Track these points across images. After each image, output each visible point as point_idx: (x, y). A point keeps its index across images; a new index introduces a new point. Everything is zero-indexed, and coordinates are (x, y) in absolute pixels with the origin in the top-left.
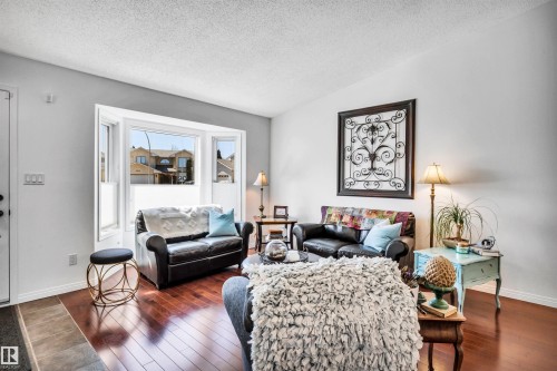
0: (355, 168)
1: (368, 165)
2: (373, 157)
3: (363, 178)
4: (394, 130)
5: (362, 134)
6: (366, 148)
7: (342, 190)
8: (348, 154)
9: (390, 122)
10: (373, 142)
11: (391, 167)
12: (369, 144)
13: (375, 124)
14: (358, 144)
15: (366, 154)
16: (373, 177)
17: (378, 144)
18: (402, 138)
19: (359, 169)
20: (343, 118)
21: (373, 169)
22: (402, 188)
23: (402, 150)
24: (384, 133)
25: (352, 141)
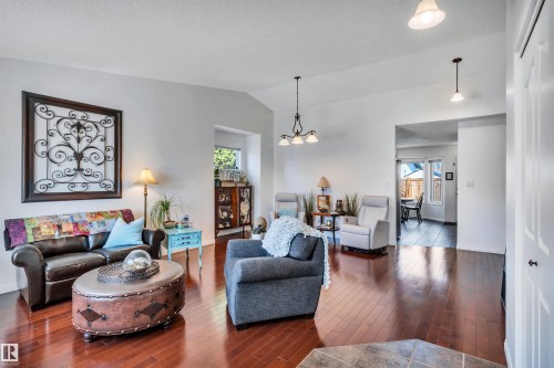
0: (54, 167)
1: (74, 165)
2: (79, 157)
3: (67, 179)
4: (102, 133)
5: (64, 130)
6: (69, 146)
7: (30, 194)
8: (40, 149)
9: (99, 125)
10: (79, 140)
11: (101, 168)
12: (73, 142)
13: (82, 122)
14: (56, 140)
15: (70, 153)
16: (79, 179)
17: (84, 143)
18: (111, 142)
19: (62, 169)
21: (79, 169)
22: (112, 189)
23: (111, 154)
24: (93, 133)
25: (50, 134)
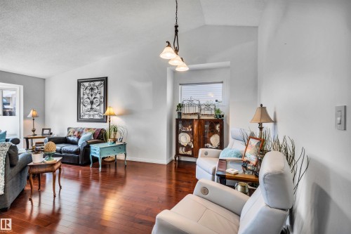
0: (84, 108)
1: (89, 107)
2: (92, 103)
3: (88, 113)
4: (99, 90)
5: (88, 91)
6: (89, 98)
7: (79, 119)
8: (82, 101)
9: (98, 87)
10: (92, 95)
11: (98, 108)
12: (90, 96)
13: (93, 87)
14: (86, 96)
15: (89, 101)
16: (92, 113)
17: (94, 97)
18: (102, 95)
19: (86, 108)
20: (80, 83)
21: (91, 108)
22: (102, 118)
23: (102, 100)
24: (96, 91)
25: (84, 95)
